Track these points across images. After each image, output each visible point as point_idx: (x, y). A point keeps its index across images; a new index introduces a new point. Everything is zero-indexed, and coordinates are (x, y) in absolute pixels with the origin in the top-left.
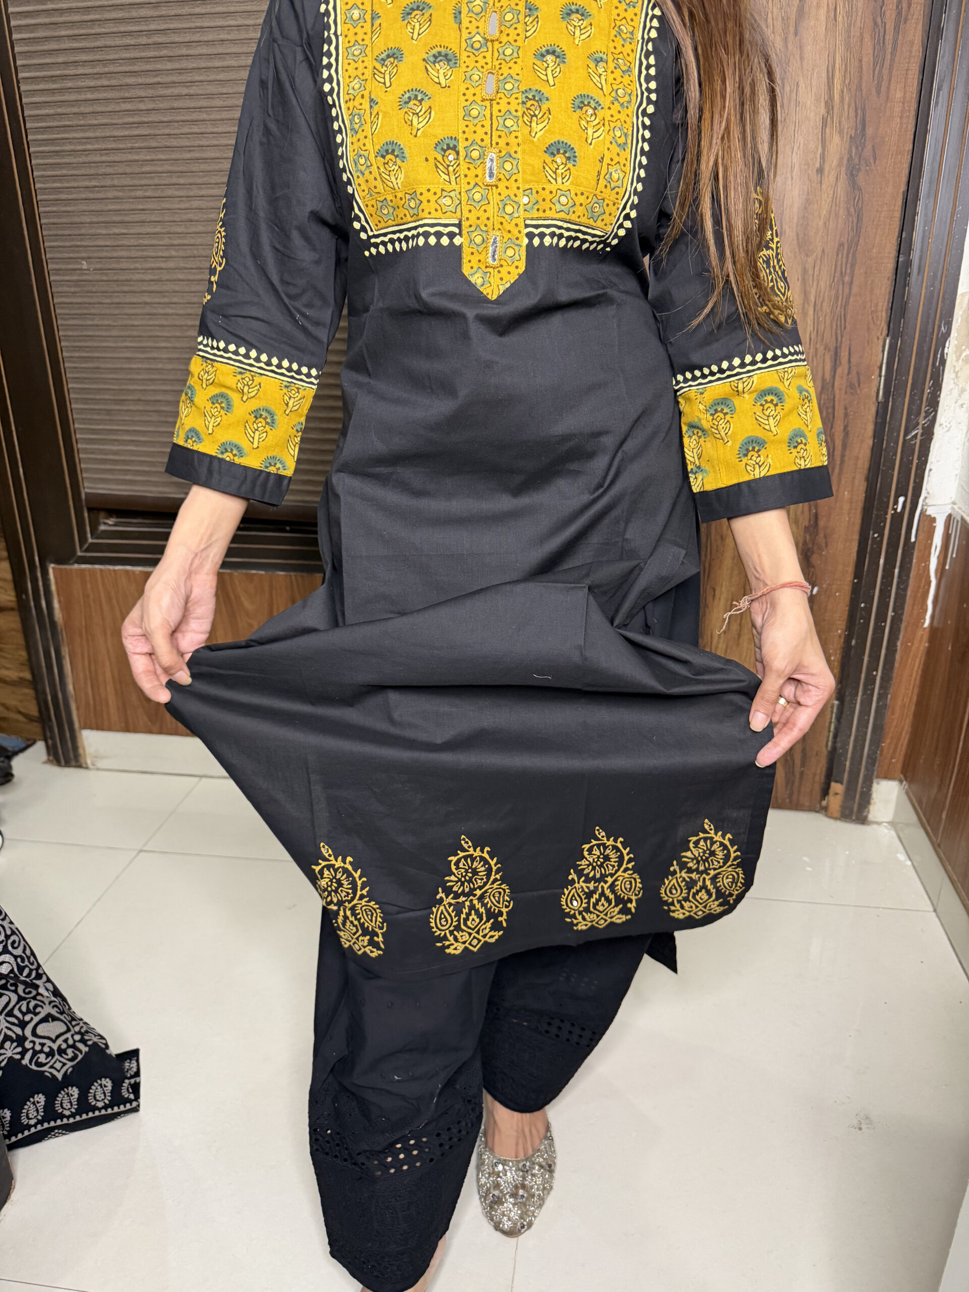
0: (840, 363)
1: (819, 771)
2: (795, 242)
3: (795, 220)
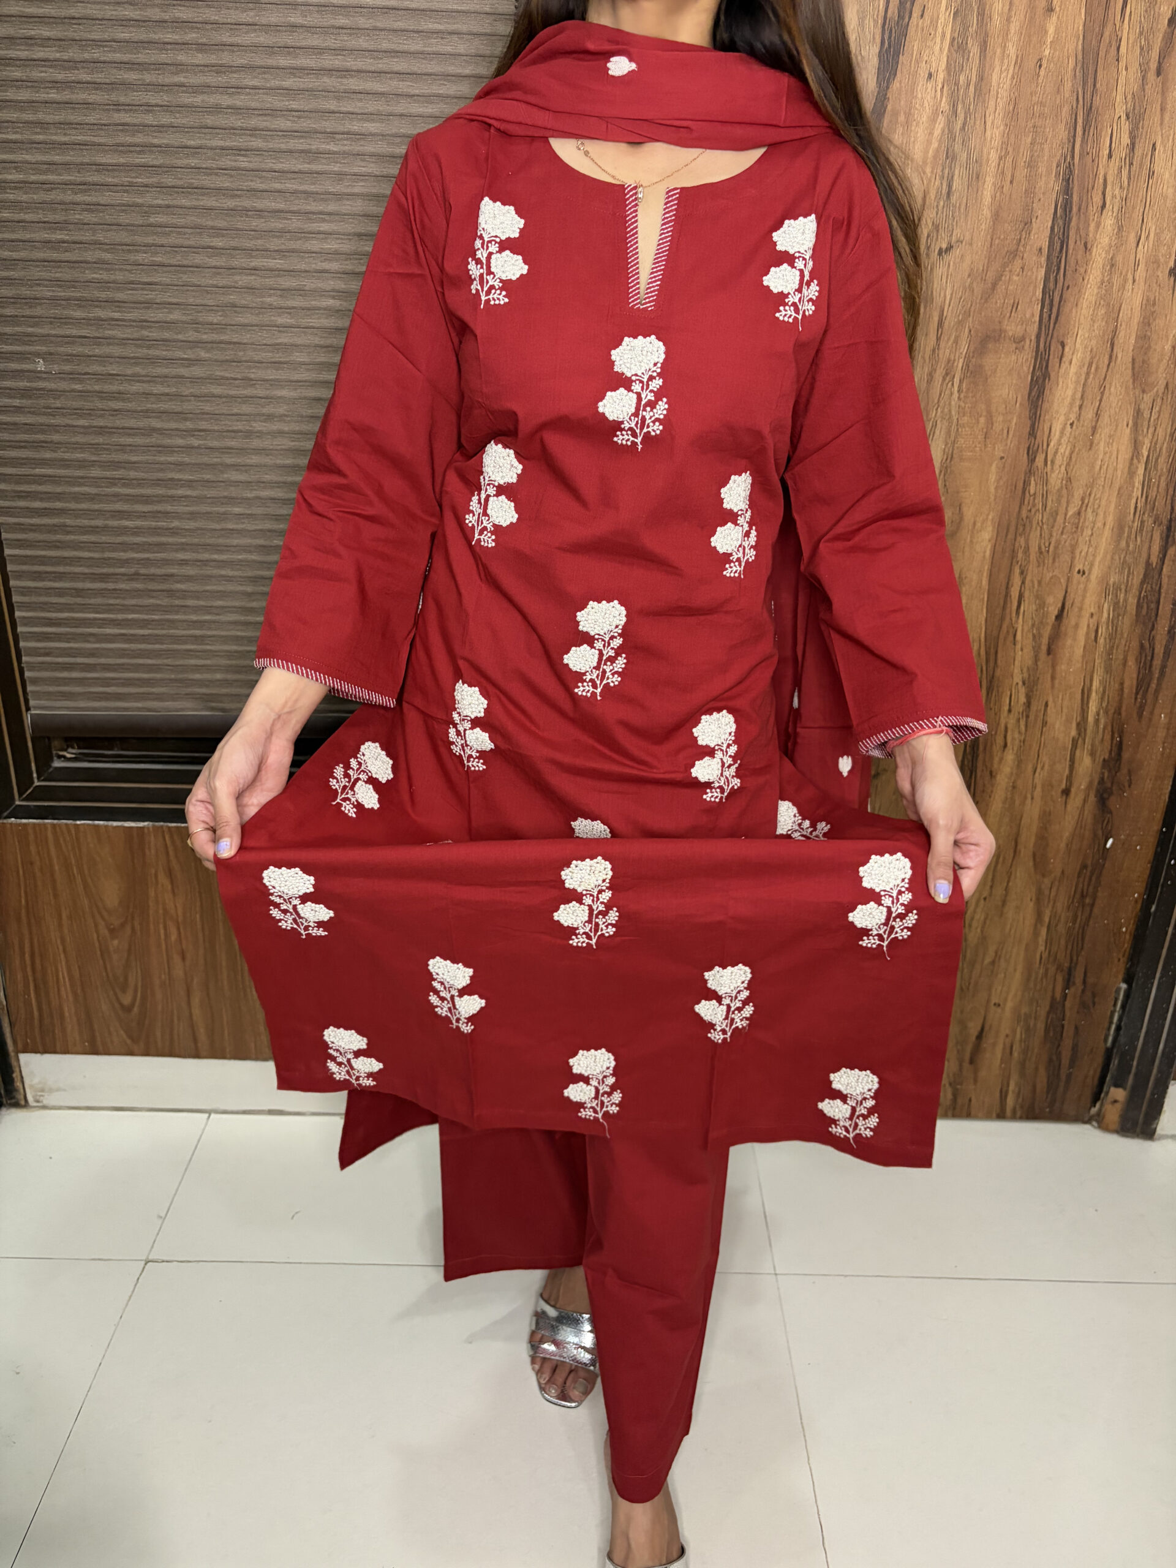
1: (1091, 1073)
3: (1133, 341)
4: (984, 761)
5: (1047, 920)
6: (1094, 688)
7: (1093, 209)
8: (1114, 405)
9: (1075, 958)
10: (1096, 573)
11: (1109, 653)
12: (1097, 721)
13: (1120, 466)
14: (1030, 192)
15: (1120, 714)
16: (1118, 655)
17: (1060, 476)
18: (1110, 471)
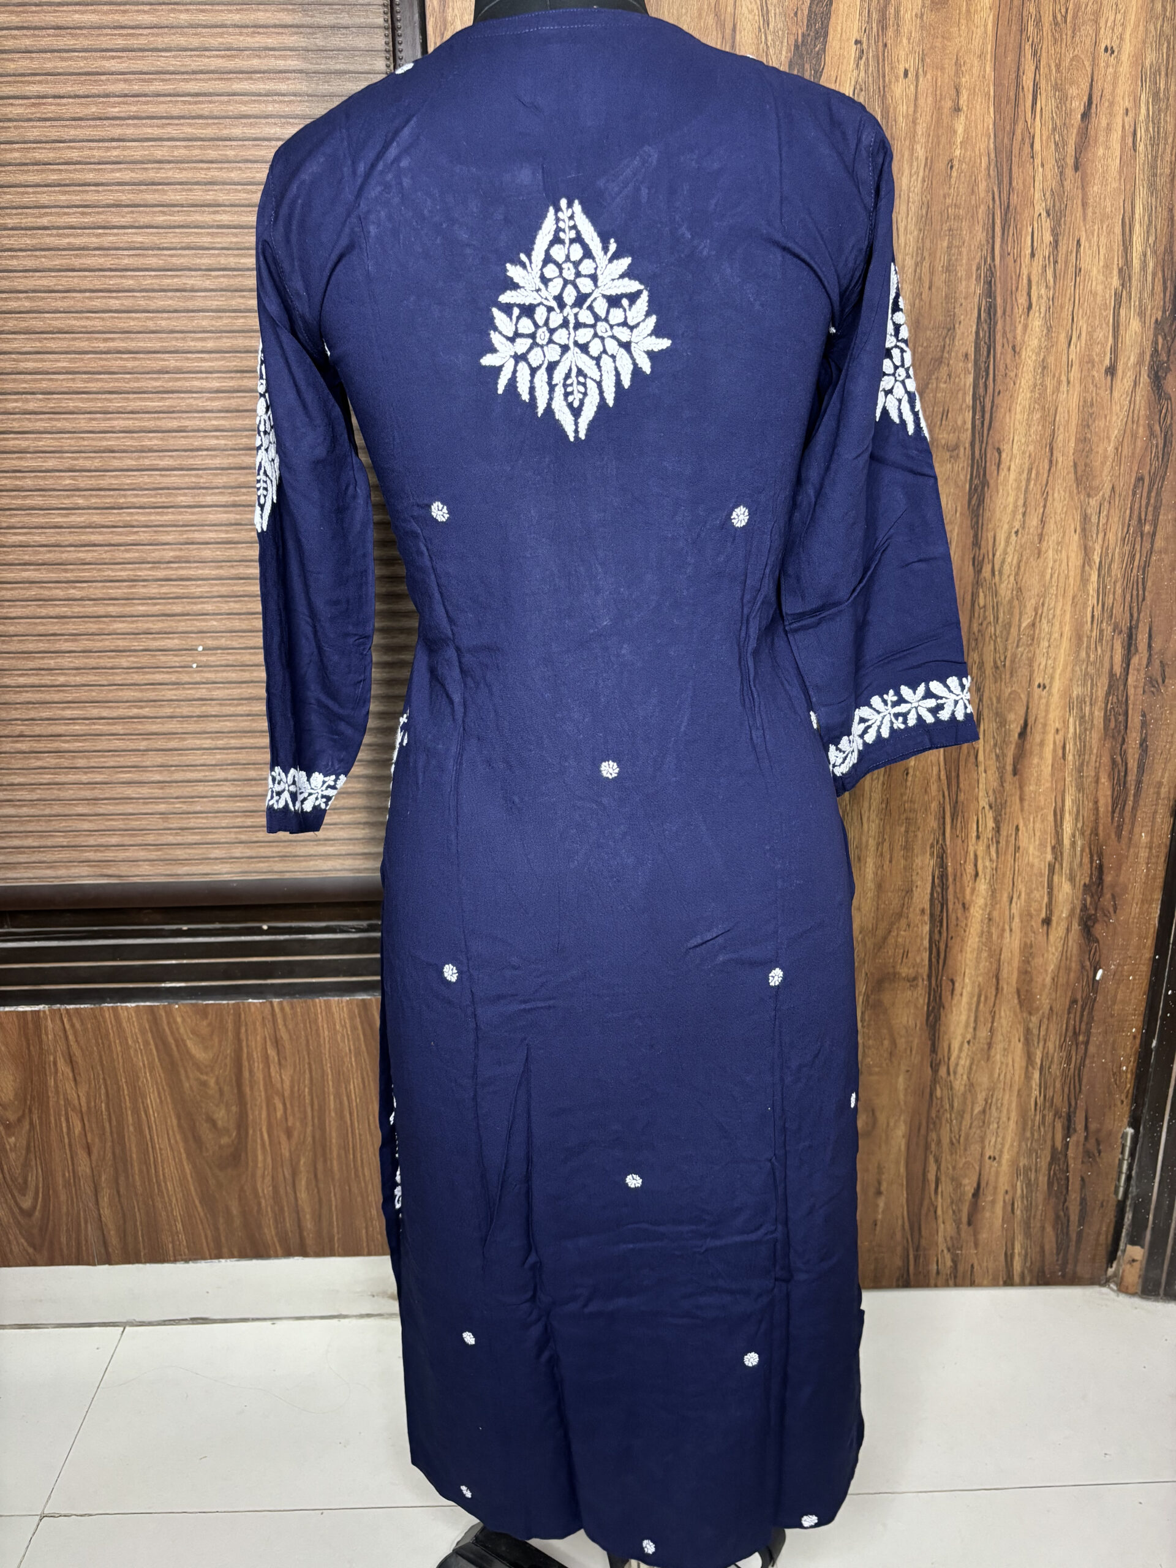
0: (1137, 650)
1: (1104, 1229)
2: (1072, 476)
3: (1072, 444)
4: (955, 892)
5: (1038, 1061)
6: (1067, 808)
7: (1019, 311)
8: (1059, 511)
9: (1073, 1103)
10: (1057, 686)
11: (1080, 770)
12: (1073, 844)
13: (1072, 574)
14: (950, 298)
15: (1097, 835)
16: (1089, 772)
17: (1010, 586)
18: (1062, 580)
